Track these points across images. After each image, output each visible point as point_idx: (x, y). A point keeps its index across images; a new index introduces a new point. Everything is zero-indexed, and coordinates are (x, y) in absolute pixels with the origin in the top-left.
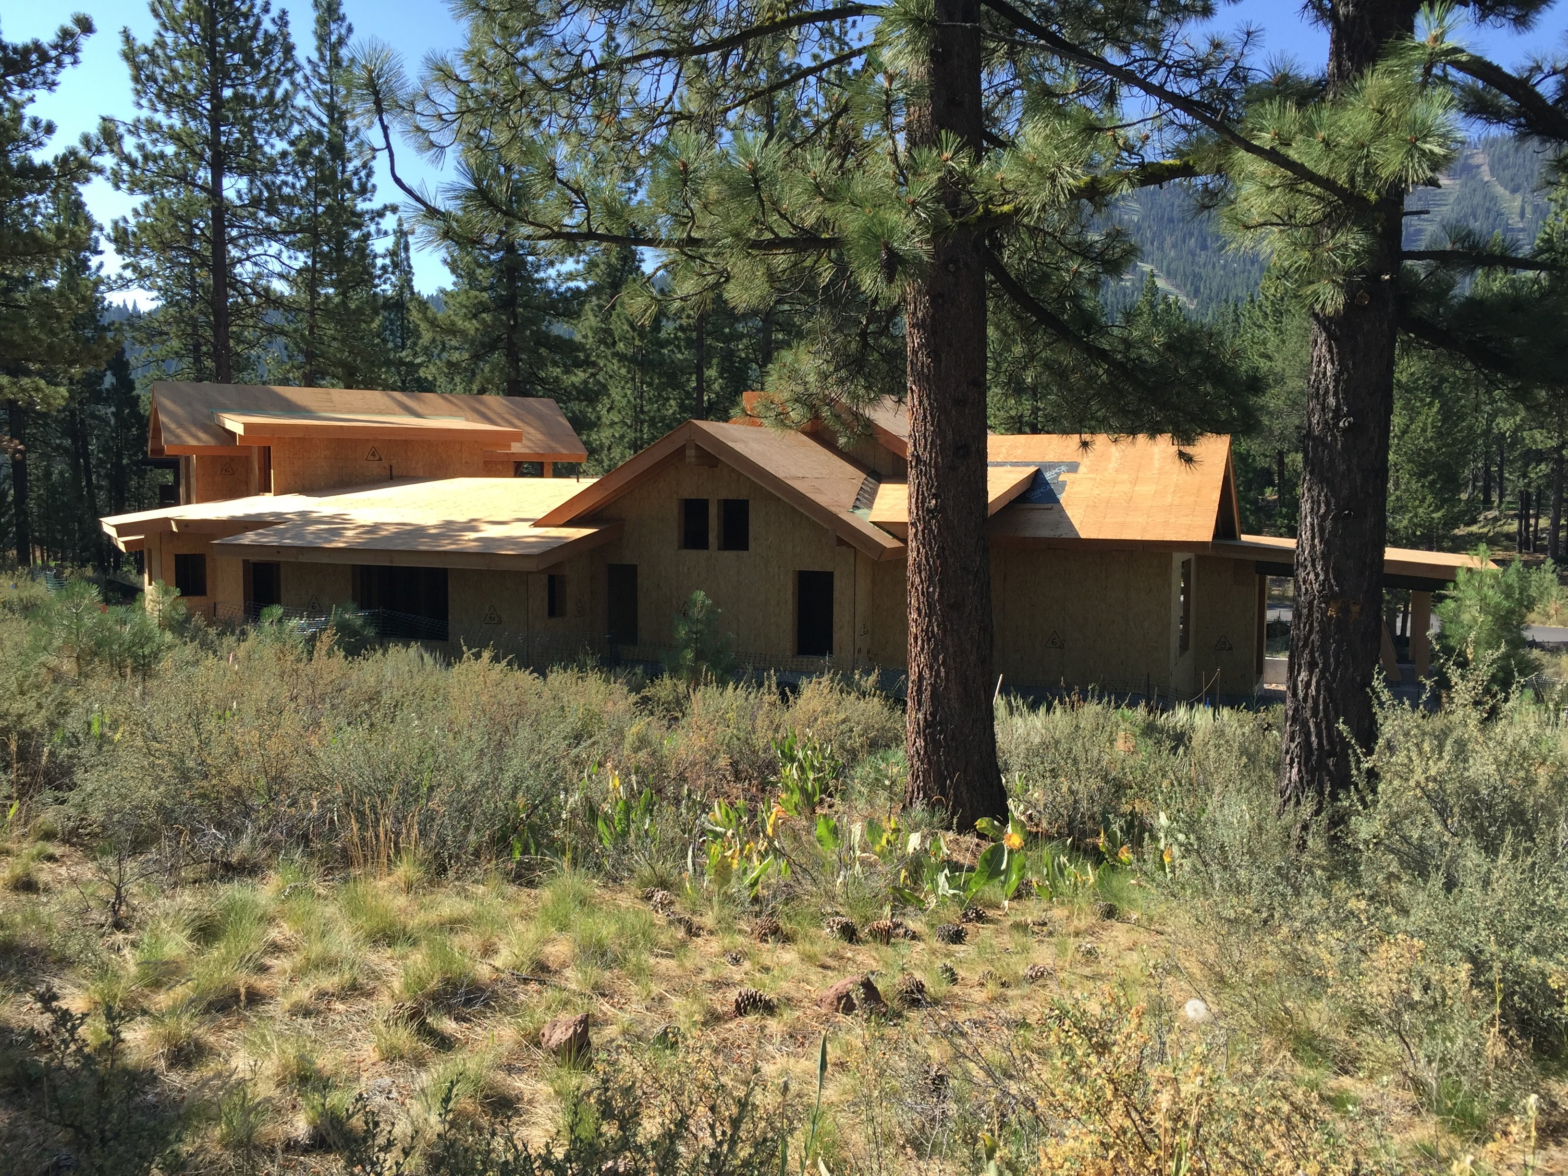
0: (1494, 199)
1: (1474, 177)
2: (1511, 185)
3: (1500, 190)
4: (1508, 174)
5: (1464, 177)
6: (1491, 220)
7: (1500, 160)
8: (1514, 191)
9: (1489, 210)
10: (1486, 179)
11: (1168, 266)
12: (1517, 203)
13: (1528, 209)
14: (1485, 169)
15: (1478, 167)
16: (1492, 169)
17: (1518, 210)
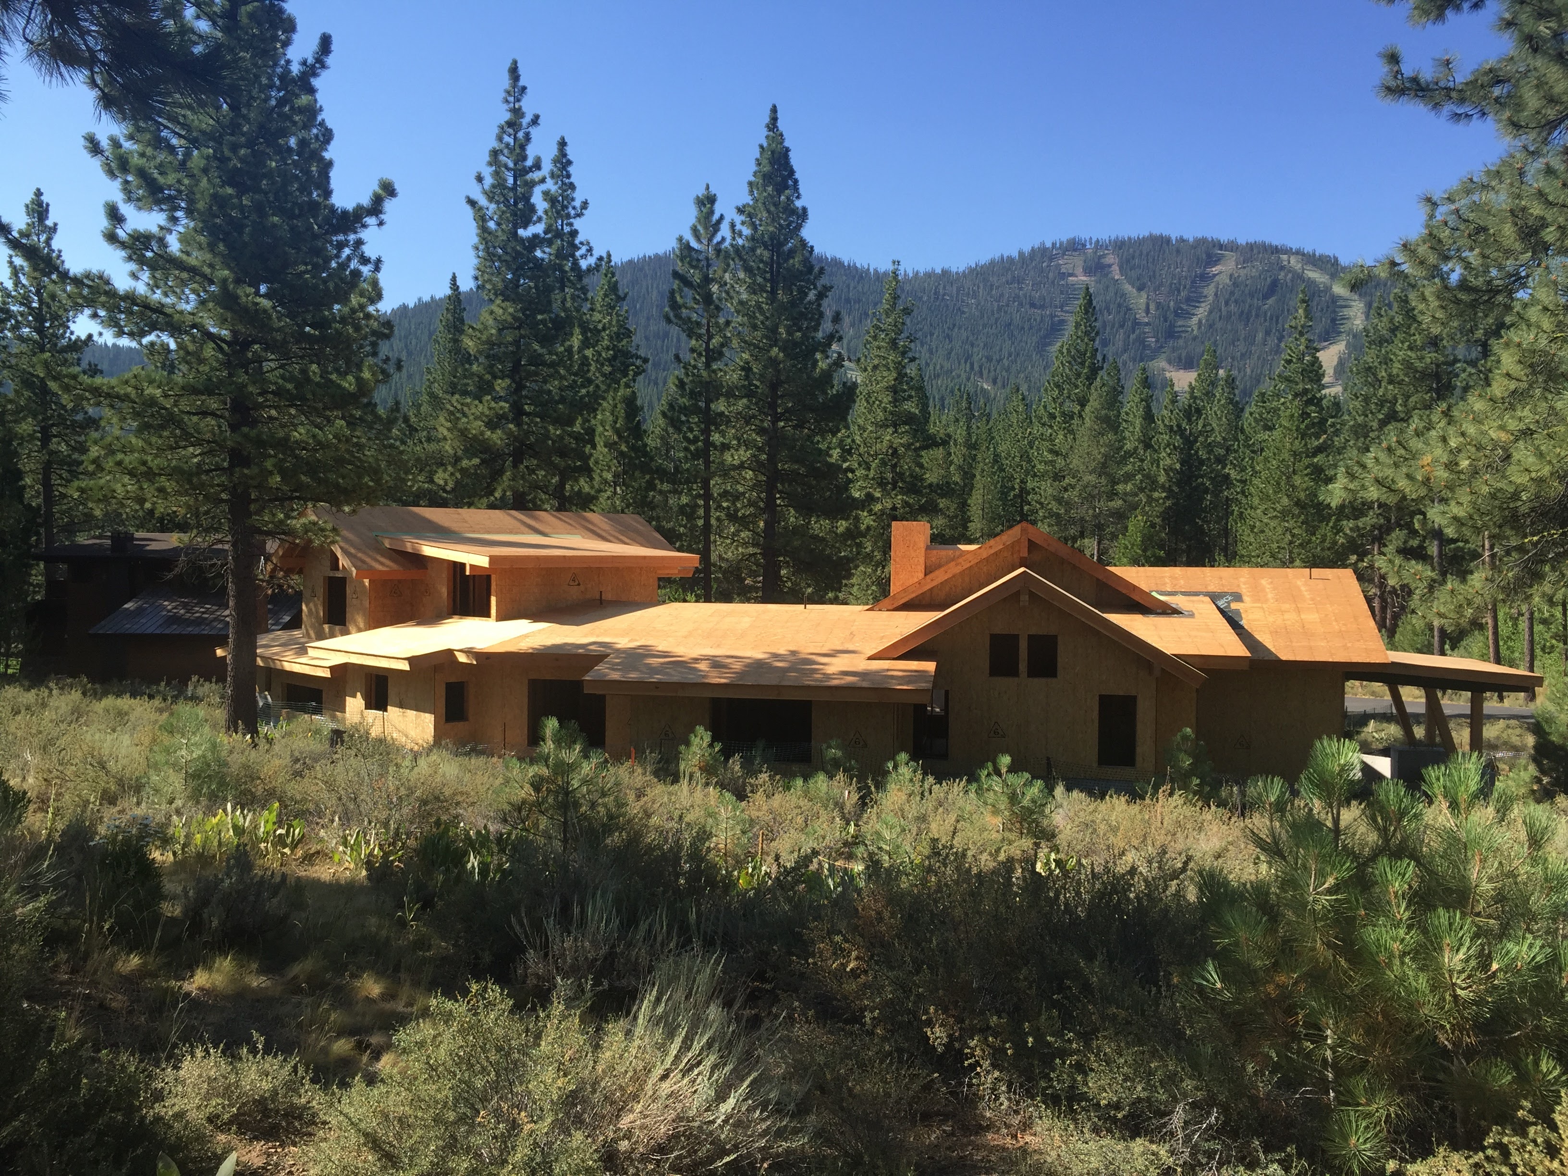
0: (1123, 295)
1: (1106, 275)
2: (1138, 284)
3: (1128, 288)
4: (1134, 274)
5: (1098, 275)
6: (1122, 314)
7: (1128, 261)
8: (1140, 289)
9: (1119, 306)
10: (1116, 277)
11: (848, 344)
12: (1143, 300)
13: (1152, 307)
14: (1115, 268)
15: (1110, 266)
16: (1121, 268)
17: (1143, 307)
